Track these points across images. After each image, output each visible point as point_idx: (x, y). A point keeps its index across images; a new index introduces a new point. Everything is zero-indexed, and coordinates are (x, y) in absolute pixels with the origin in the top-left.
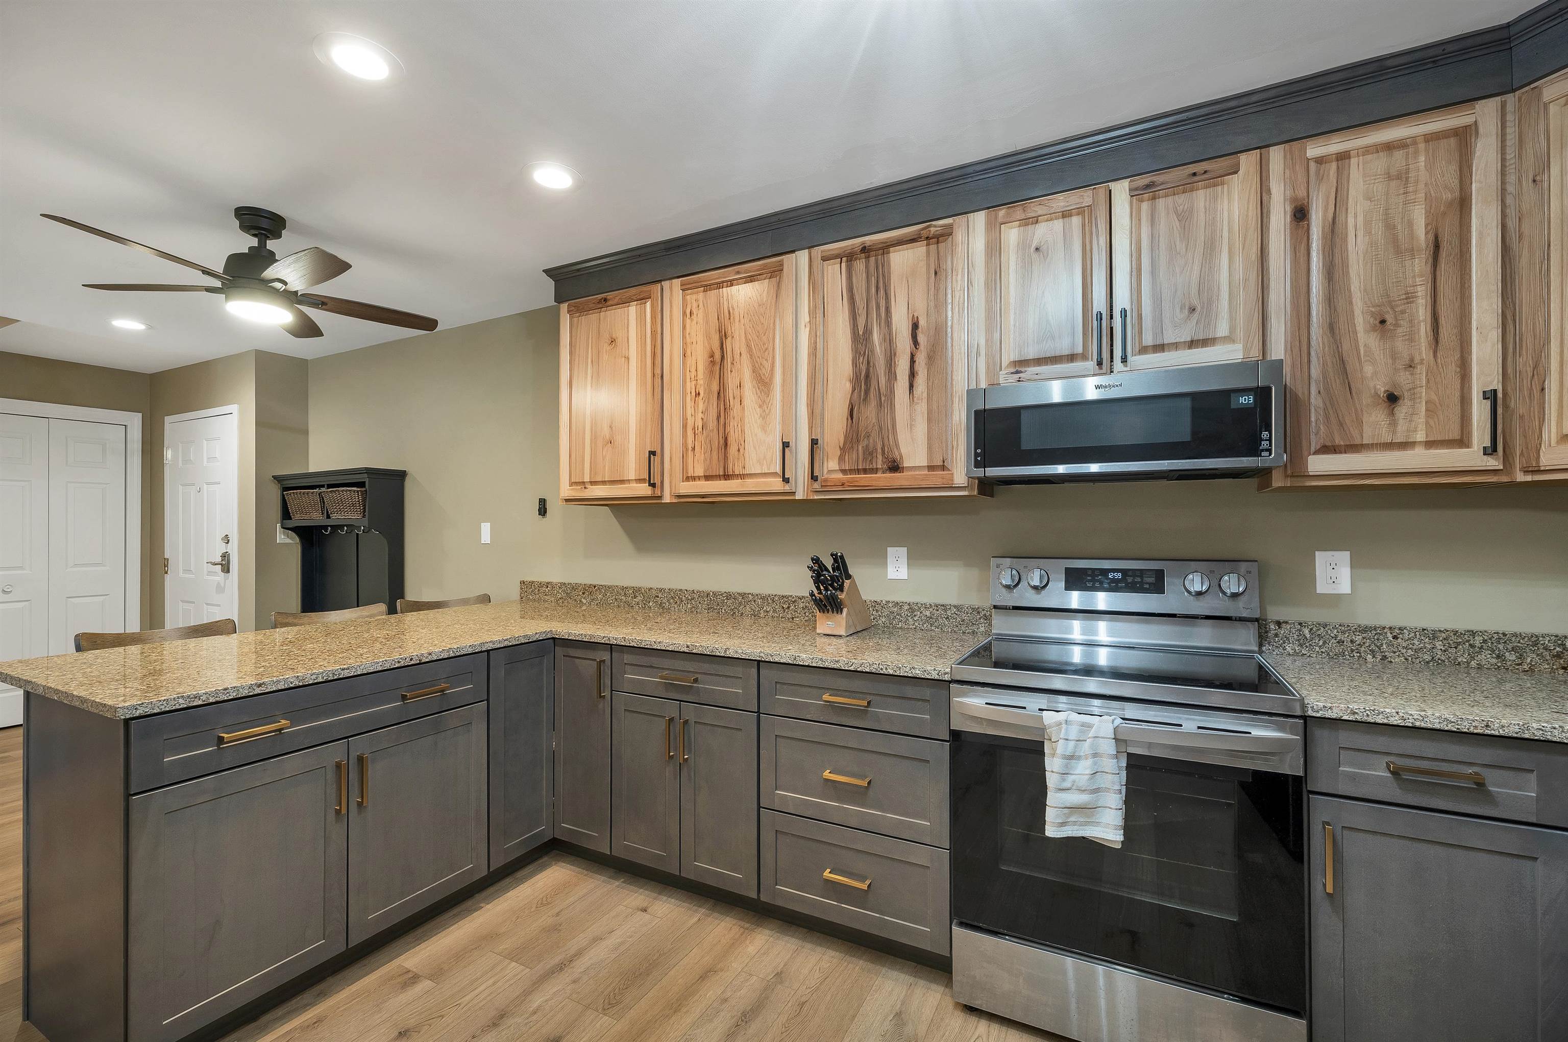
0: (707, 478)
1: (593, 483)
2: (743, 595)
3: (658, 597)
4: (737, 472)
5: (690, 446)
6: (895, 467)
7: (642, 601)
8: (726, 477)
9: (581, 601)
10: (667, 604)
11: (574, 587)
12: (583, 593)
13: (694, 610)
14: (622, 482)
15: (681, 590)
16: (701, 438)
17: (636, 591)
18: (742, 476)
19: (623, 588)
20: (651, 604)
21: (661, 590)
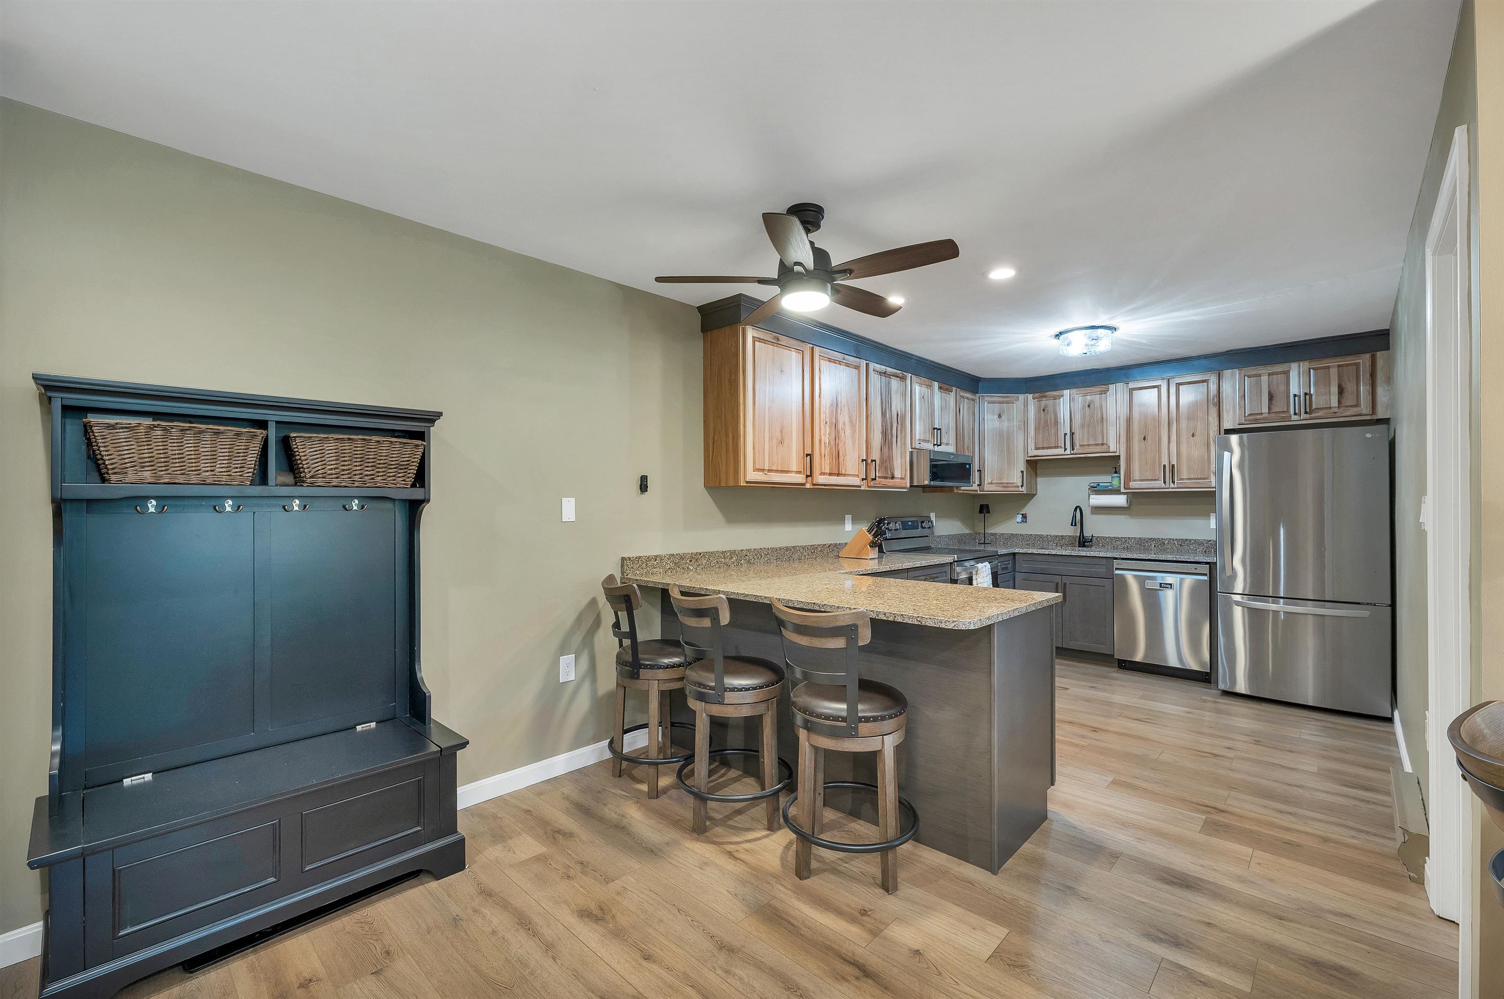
0: (830, 474)
1: (770, 471)
2: (794, 547)
3: (746, 555)
4: (843, 473)
5: (823, 454)
6: (893, 478)
7: (736, 560)
8: (838, 475)
9: (688, 568)
10: (753, 560)
11: (682, 557)
12: (690, 561)
13: (768, 562)
14: (788, 472)
15: (761, 549)
16: (828, 449)
17: (733, 553)
18: (844, 475)
19: (723, 552)
20: (742, 562)
21: (748, 550)
